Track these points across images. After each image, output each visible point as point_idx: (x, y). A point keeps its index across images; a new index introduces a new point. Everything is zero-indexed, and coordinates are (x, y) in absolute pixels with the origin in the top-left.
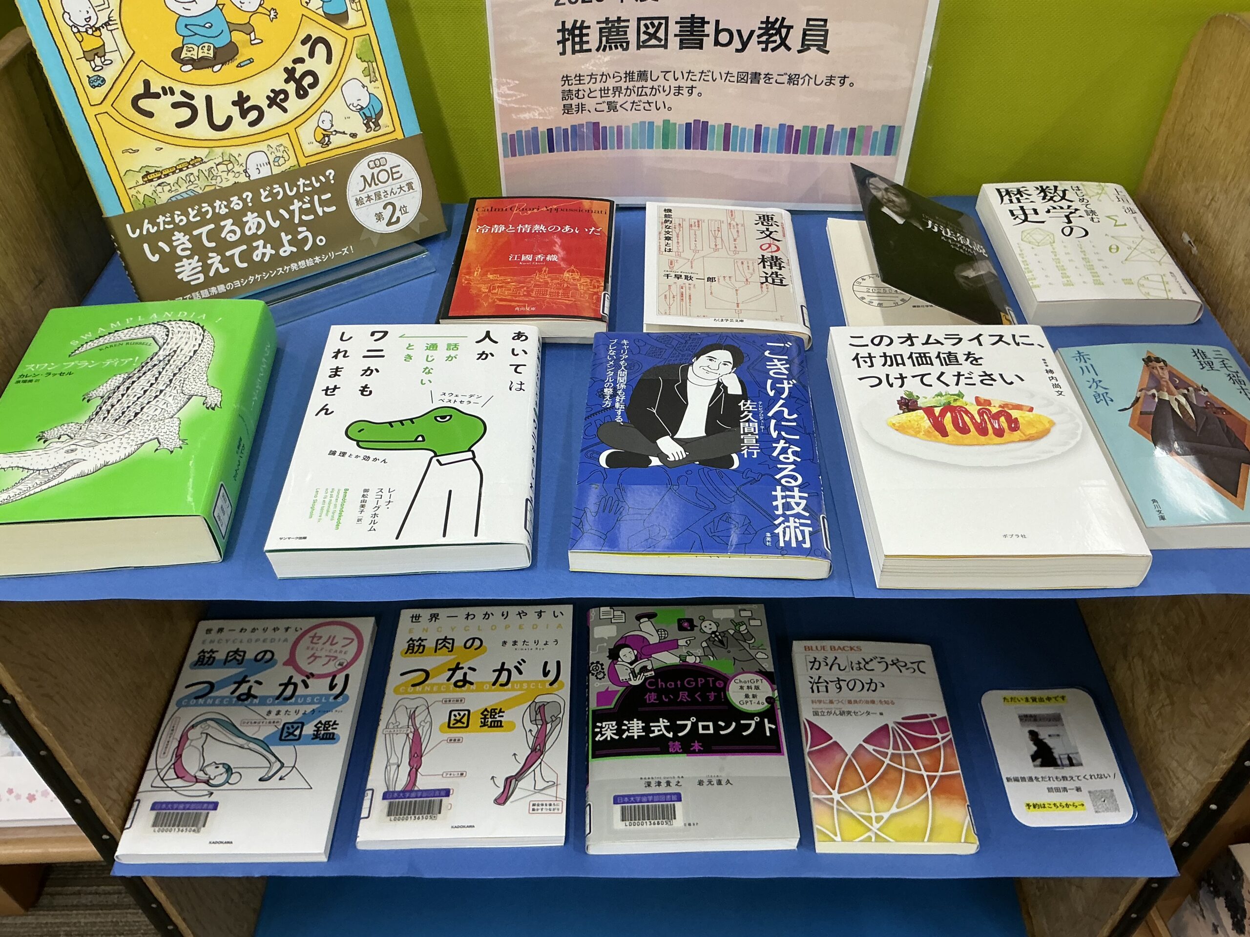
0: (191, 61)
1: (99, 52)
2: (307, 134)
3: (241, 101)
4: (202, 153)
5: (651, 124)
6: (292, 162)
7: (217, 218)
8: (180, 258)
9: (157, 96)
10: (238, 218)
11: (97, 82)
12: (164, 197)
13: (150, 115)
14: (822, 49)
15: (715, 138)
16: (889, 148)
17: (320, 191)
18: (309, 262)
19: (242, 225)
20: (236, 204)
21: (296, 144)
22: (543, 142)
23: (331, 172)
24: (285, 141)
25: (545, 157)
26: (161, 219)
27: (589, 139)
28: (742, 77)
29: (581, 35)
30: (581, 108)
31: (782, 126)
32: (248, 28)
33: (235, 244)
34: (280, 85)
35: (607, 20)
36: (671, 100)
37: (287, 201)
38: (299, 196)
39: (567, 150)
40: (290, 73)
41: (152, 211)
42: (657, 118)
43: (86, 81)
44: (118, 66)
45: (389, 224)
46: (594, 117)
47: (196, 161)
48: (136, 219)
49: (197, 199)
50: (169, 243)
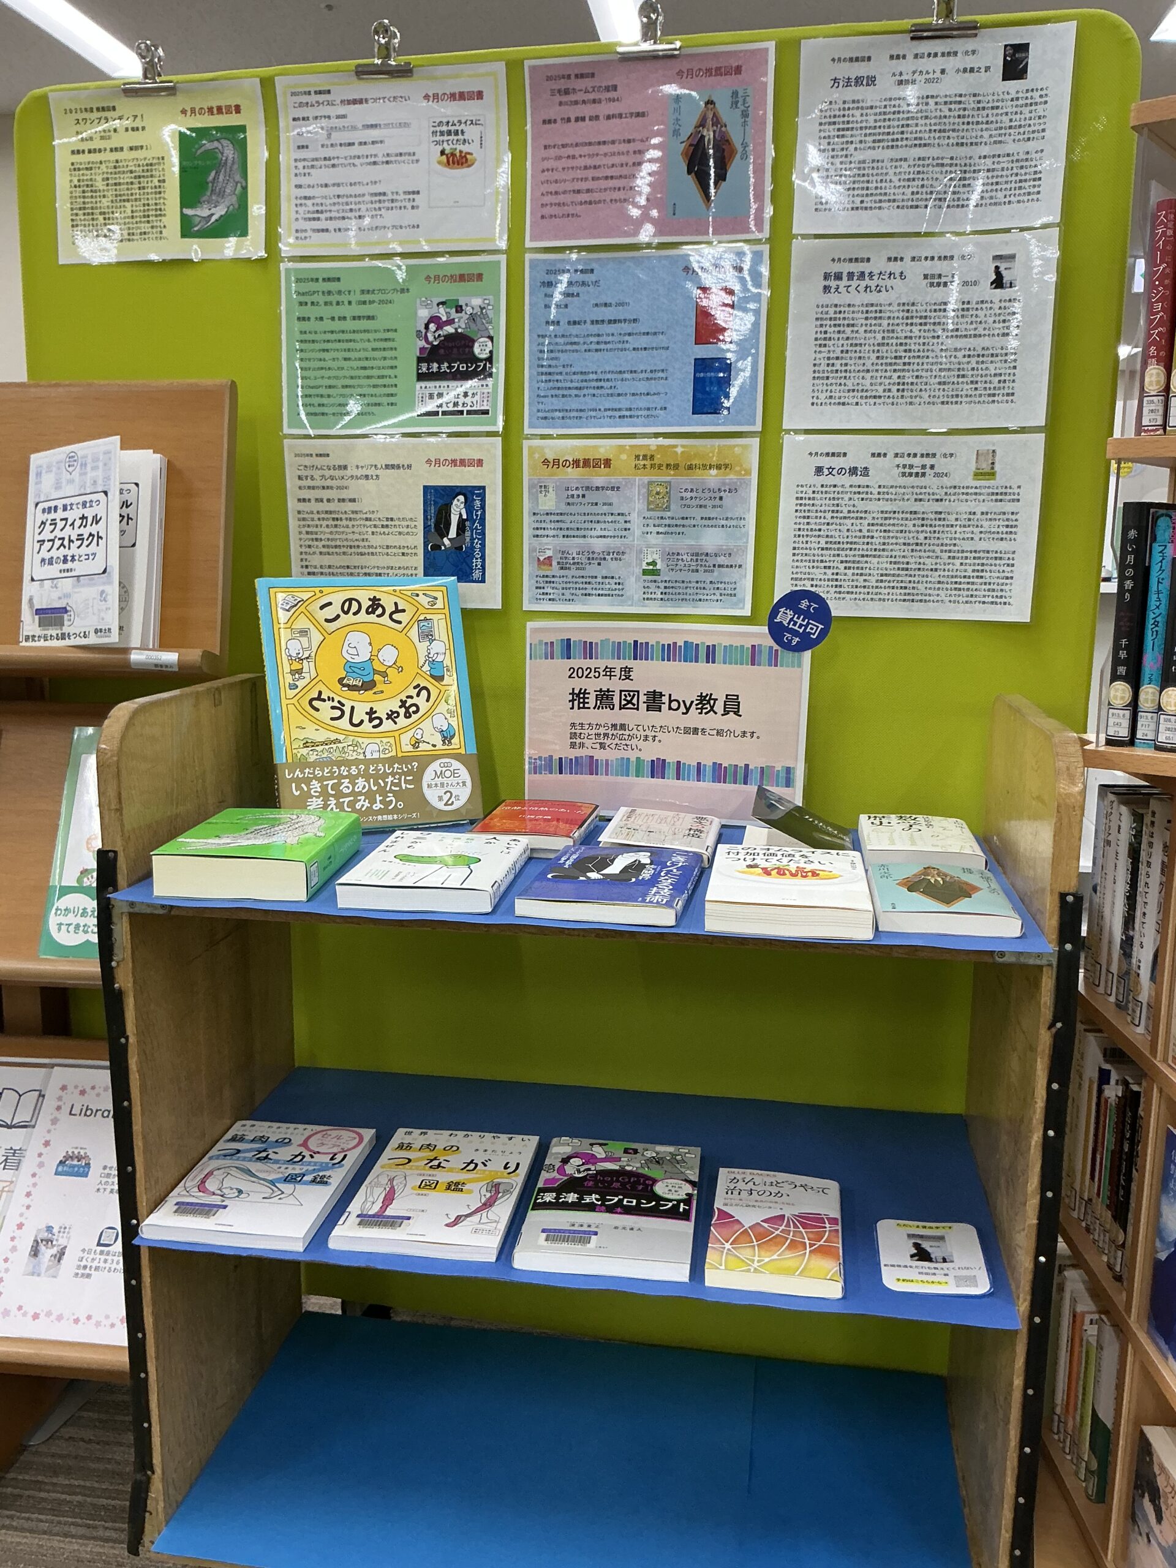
0: (348, 686)
1: (300, 671)
2: (406, 738)
3: (371, 712)
4: (341, 737)
5: (628, 759)
6: (393, 753)
7: (341, 777)
8: (312, 797)
9: (324, 700)
10: (353, 780)
11: (293, 687)
12: (313, 758)
13: (317, 710)
14: (737, 713)
15: (671, 771)
16: (789, 783)
17: (406, 774)
18: (390, 817)
19: (354, 784)
20: (354, 771)
21: (398, 743)
22: (555, 766)
23: (415, 764)
24: (392, 740)
25: (556, 776)
26: (307, 770)
27: (586, 769)
28: (687, 731)
29: (584, 698)
30: (582, 745)
31: (714, 764)
32: (384, 674)
33: (347, 795)
34: (397, 709)
35: (601, 690)
36: (641, 744)
37: (385, 776)
38: (393, 774)
39: (571, 773)
40: (403, 703)
41: (303, 764)
42: (633, 755)
43: (287, 685)
44: (307, 680)
45: (446, 804)
46: (590, 752)
47: (337, 741)
48: (292, 768)
49: (331, 763)
50: (308, 785)
